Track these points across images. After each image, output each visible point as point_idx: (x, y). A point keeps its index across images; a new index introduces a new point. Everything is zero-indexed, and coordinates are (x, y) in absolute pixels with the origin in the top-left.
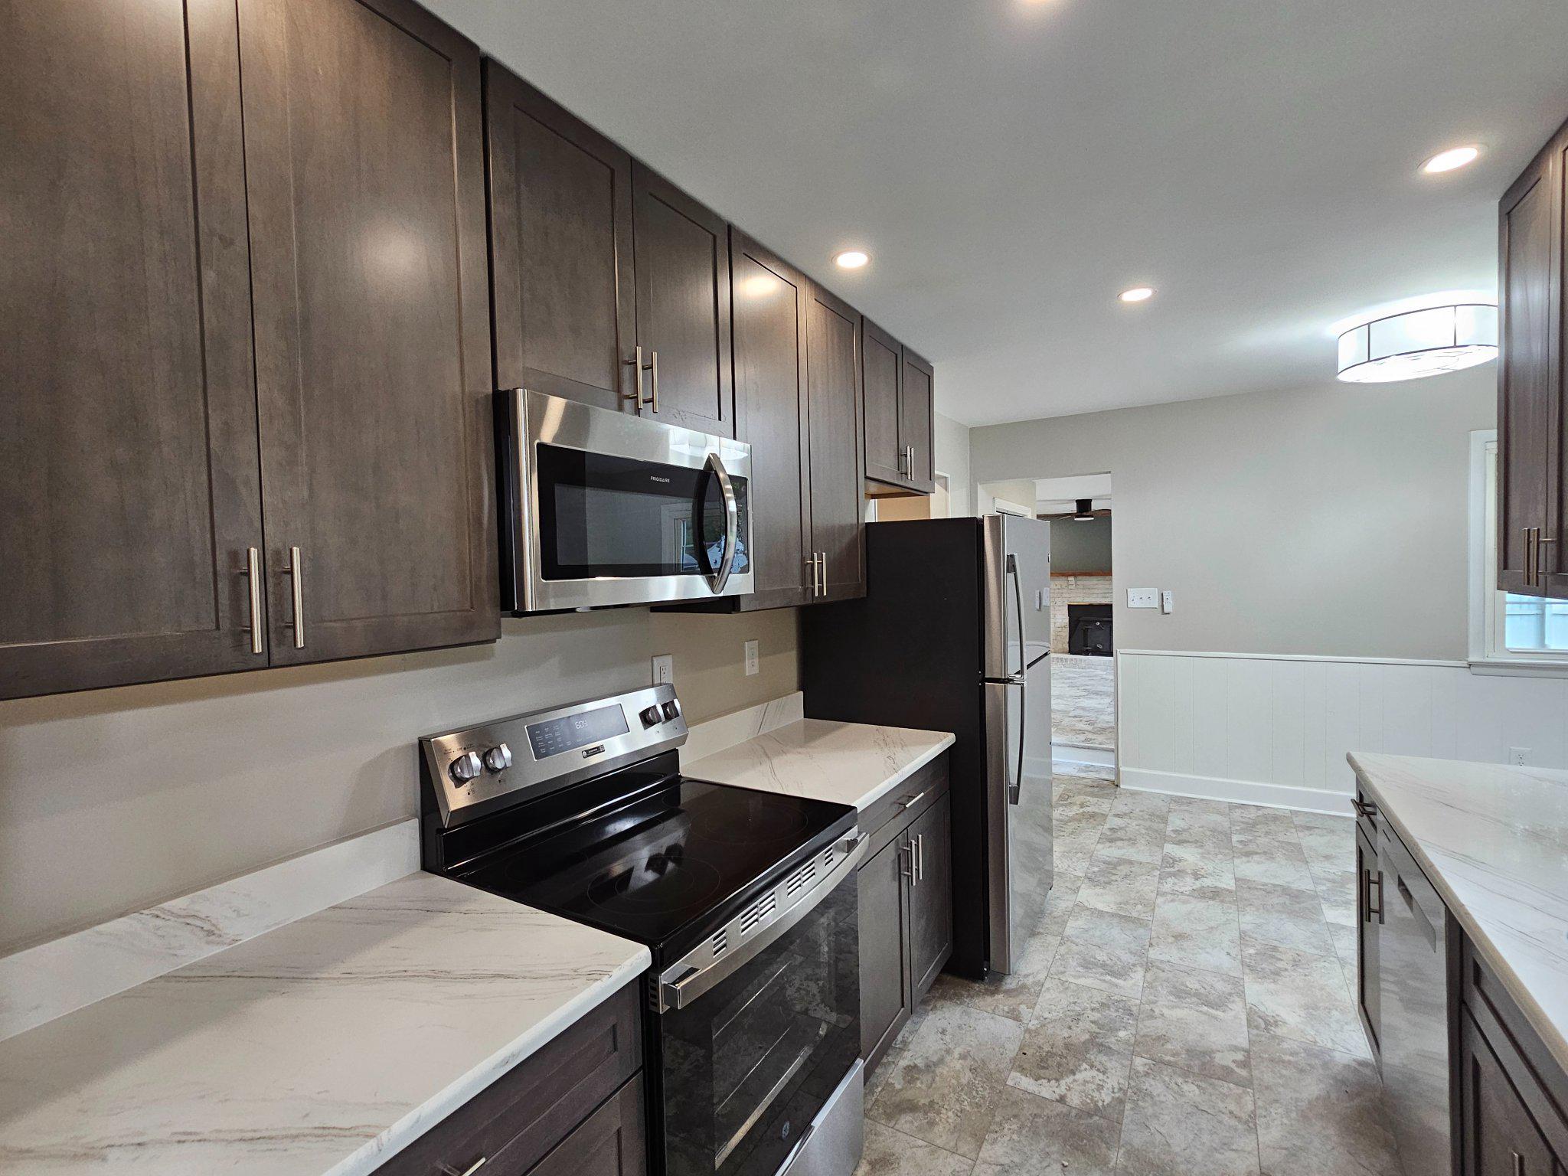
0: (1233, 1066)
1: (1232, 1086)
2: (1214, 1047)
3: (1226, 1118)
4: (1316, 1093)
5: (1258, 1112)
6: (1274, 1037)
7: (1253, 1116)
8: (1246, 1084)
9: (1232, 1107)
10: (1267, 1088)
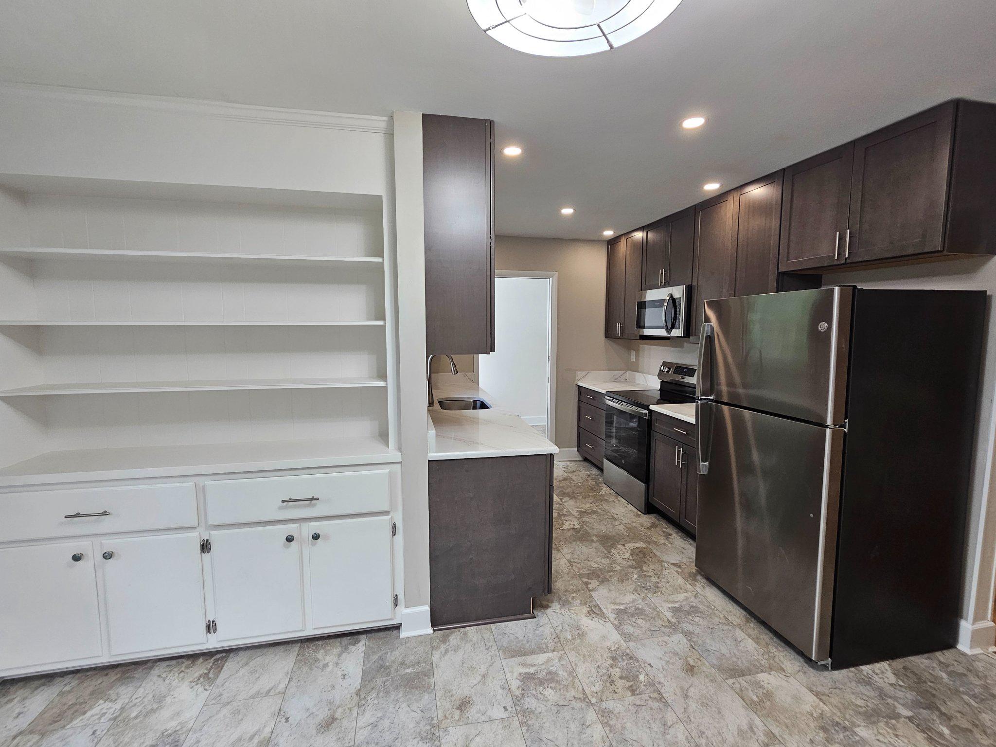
0: (590, 581)
1: (584, 573)
2: (601, 587)
3: (578, 561)
4: (557, 583)
5: (571, 567)
6: (585, 604)
7: (572, 565)
8: (581, 576)
9: (579, 565)
10: (573, 578)
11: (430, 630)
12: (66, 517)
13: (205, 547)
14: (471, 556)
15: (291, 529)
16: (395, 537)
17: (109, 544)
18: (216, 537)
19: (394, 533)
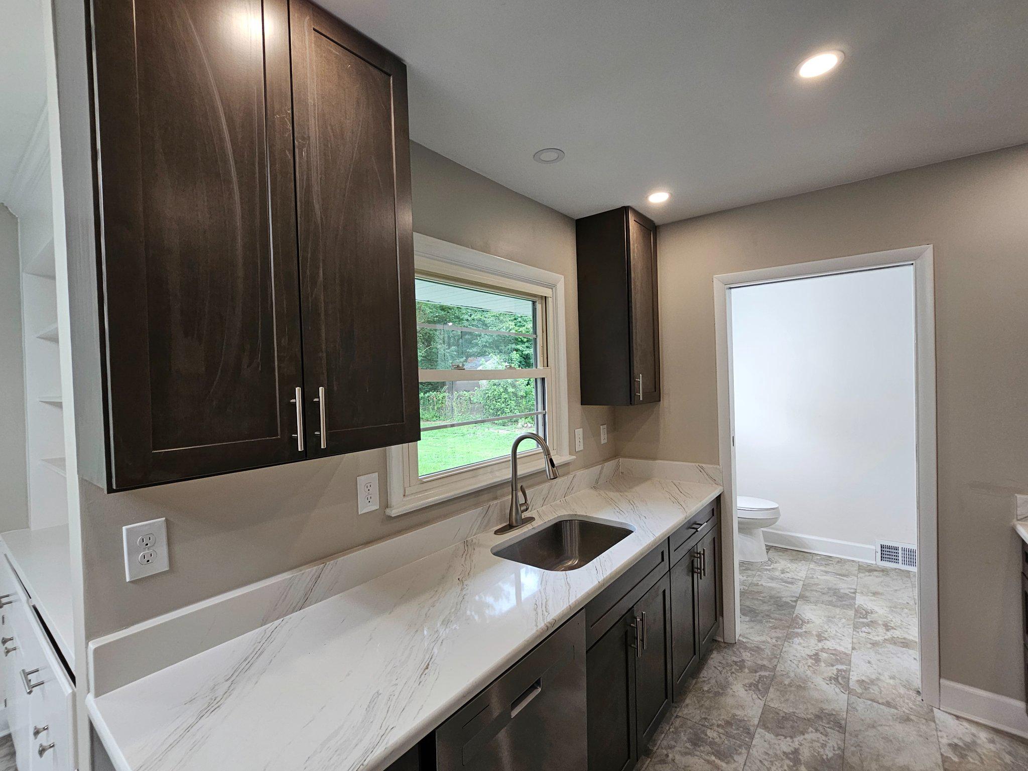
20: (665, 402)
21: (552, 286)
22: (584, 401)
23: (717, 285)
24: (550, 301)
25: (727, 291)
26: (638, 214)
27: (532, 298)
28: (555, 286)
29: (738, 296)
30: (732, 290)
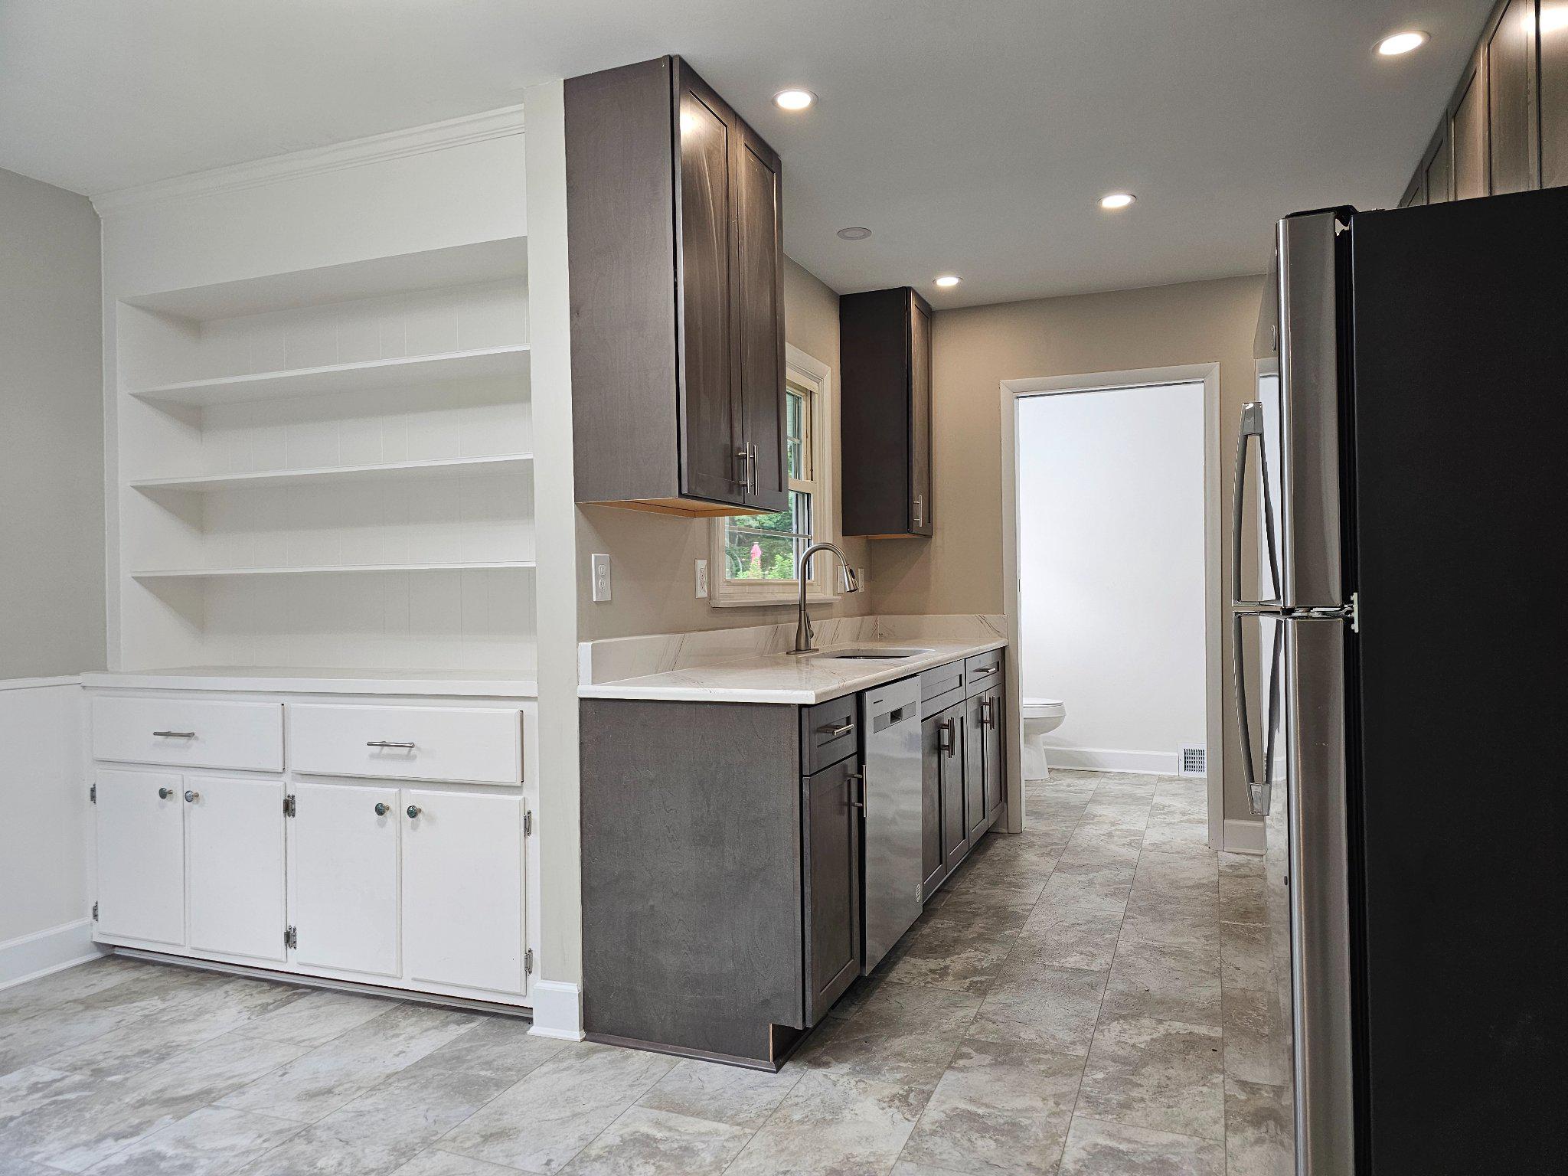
11: (576, 1034)
12: (155, 734)
13: (289, 807)
14: (651, 903)
15: (385, 794)
16: (530, 838)
17: (195, 782)
18: (302, 791)
19: (527, 830)
20: (937, 539)
21: (818, 379)
22: (846, 532)
23: (1004, 394)
24: (816, 398)
25: (1016, 400)
26: (920, 300)
27: (798, 392)
28: (821, 379)
29: (1027, 409)
30: (1021, 400)
